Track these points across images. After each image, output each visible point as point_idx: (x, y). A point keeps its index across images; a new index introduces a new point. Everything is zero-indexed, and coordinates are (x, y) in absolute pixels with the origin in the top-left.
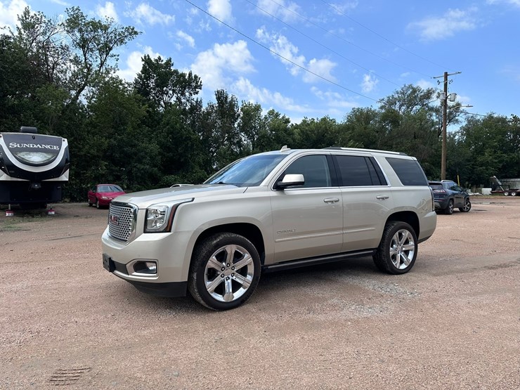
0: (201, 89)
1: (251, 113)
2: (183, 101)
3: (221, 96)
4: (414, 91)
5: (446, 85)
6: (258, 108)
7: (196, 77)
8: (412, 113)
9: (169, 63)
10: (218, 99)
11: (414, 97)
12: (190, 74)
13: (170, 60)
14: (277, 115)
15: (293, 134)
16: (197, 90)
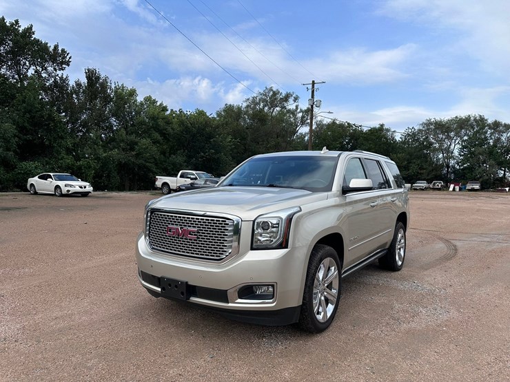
0: (68, 65)
1: (125, 97)
2: (44, 75)
3: (92, 76)
4: (275, 94)
5: (313, 92)
6: (133, 93)
7: (63, 51)
8: (274, 113)
9: (29, 31)
10: (89, 78)
11: (274, 98)
12: (56, 47)
13: (31, 28)
14: (155, 102)
15: (172, 123)
16: (64, 66)
